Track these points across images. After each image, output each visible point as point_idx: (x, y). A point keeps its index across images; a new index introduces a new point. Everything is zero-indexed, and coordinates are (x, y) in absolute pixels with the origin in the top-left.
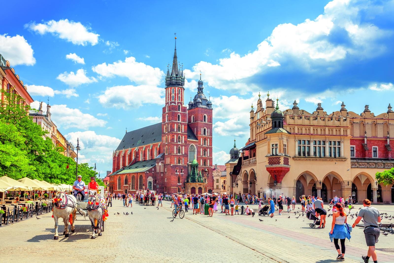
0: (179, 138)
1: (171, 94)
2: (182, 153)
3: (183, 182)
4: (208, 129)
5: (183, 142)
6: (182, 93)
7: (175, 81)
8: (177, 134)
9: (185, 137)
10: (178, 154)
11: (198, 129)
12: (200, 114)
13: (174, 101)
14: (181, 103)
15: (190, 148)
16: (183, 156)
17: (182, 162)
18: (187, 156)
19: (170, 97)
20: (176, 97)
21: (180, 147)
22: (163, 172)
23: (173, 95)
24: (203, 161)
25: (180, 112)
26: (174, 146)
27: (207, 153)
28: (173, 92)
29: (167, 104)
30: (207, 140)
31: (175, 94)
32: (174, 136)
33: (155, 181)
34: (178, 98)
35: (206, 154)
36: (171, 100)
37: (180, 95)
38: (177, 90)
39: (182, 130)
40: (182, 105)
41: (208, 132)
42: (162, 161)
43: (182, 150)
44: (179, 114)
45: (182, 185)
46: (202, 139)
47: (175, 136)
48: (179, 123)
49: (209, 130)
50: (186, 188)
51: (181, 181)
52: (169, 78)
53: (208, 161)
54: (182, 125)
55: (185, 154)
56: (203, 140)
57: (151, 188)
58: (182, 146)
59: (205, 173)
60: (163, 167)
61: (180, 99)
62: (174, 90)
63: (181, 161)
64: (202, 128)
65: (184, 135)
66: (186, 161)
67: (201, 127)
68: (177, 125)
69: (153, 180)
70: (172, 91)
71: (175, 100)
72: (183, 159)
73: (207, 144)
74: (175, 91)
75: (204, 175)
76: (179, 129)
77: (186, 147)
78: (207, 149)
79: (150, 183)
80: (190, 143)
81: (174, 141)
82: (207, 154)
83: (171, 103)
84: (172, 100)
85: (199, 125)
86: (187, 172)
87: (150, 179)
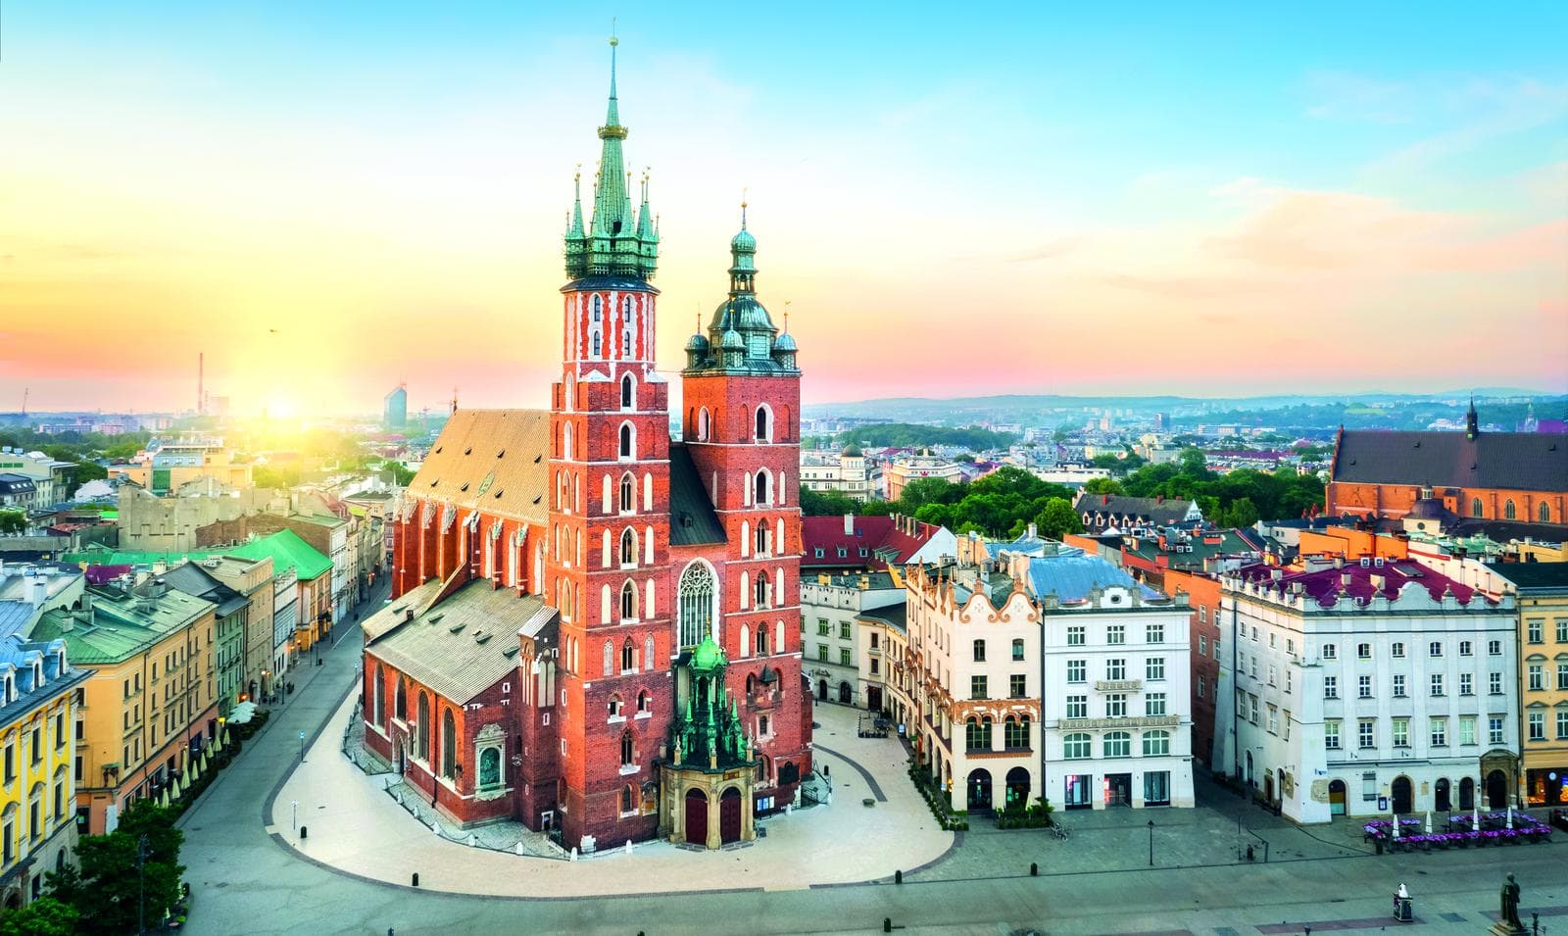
0: (628, 541)
1: (585, 324)
2: (642, 616)
3: (648, 759)
4: (775, 471)
5: (649, 559)
6: (640, 319)
7: (606, 259)
8: (617, 525)
9: (656, 535)
10: (624, 622)
11: (725, 480)
12: (736, 407)
13: (599, 359)
14: (637, 369)
15: (684, 582)
16: (649, 627)
17: (642, 657)
18: (671, 624)
19: (580, 340)
20: (612, 337)
21: (634, 584)
22: (551, 703)
23: (595, 327)
24: (751, 633)
25: (632, 410)
26: (602, 585)
27: (774, 590)
28: (596, 312)
29: (570, 373)
30: (775, 528)
31: (607, 323)
32: (599, 536)
33: (515, 745)
34: (619, 346)
35: (769, 595)
36: (585, 356)
37: (631, 328)
38: (613, 305)
39: (641, 499)
40: (639, 373)
41: (776, 489)
42: (547, 653)
43: (643, 600)
44: (627, 422)
45: (642, 774)
46: (745, 527)
47: (607, 535)
48: (623, 467)
49: (782, 476)
50: (662, 784)
51: (636, 754)
52: (579, 241)
53: (780, 627)
54: (641, 478)
55: (659, 616)
56: (751, 530)
57: (496, 780)
58: (641, 578)
59: (761, 688)
60: (552, 678)
61: (634, 346)
62: (602, 302)
63: (636, 653)
64: (747, 476)
65: (653, 523)
66: (666, 648)
67: (742, 471)
68: (615, 481)
69: (507, 741)
70: (591, 307)
71: (606, 354)
72: (649, 643)
73: (775, 548)
74: (607, 311)
75: (760, 700)
76: (624, 497)
77: (665, 583)
78: (775, 569)
79: (492, 754)
80: (683, 560)
81: (600, 563)
82: (774, 597)
83: (587, 368)
84: (591, 352)
85: (732, 462)
86: (669, 705)
87: (492, 736)
